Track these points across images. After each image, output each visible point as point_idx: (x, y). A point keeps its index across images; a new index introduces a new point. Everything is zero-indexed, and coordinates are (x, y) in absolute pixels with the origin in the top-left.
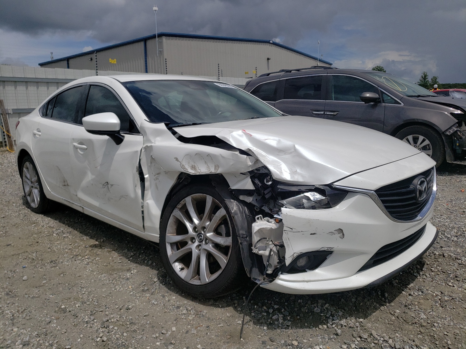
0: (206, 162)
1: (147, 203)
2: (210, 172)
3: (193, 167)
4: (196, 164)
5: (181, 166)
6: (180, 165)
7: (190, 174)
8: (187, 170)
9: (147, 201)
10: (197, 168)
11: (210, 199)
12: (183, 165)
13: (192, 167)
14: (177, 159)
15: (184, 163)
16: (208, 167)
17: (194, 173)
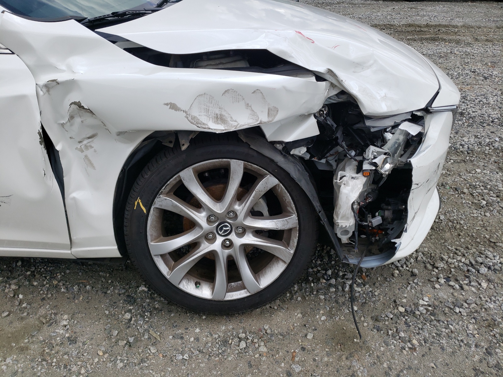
0: (248, 104)
1: (74, 199)
2: (258, 122)
3: (220, 118)
4: (225, 111)
5: (190, 118)
6: (187, 118)
7: (216, 133)
8: (207, 127)
9: (74, 195)
10: (229, 119)
11: (239, 165)
12: (194, 118)
13: (217, 117)
14: (173, 107)
15: (195, 113)
16: (254, 113)
17: (223, 130)
